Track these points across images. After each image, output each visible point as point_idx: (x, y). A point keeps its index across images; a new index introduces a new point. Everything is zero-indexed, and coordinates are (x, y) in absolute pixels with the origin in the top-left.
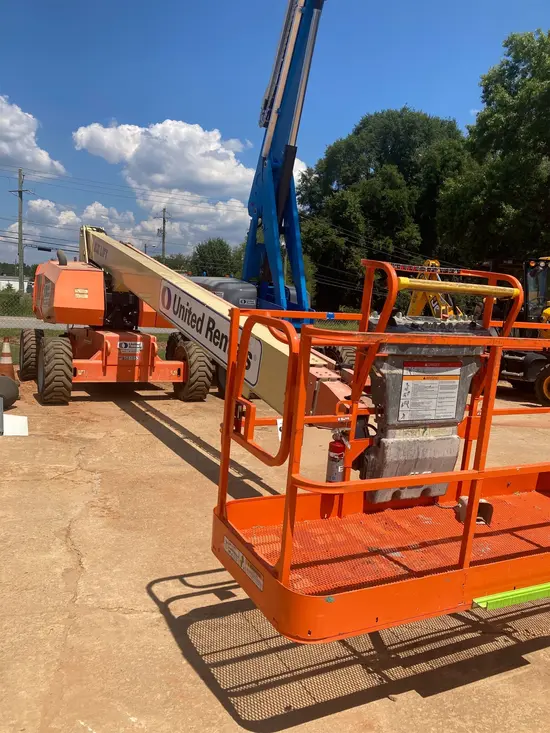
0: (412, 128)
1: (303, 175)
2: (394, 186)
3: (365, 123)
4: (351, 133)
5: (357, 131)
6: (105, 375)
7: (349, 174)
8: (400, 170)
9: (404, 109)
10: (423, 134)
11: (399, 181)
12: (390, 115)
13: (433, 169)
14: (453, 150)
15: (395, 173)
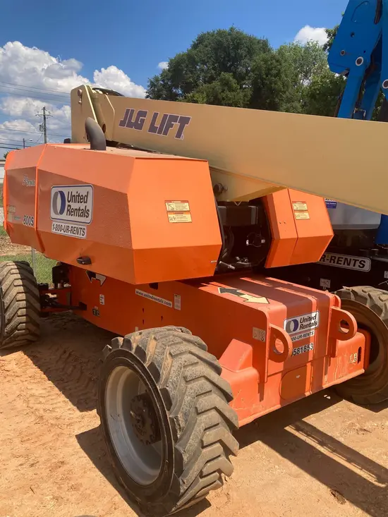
0: (238, 44)
1: (151, 82)
2: (231, 89)
3: (201, 40)
4: (190, 48)
5: (195, 46)
6: (261, 399)
7: (191, 80)
8: (234, 77)
9: (232, 29)
10: (247, 50)
11: (234, 85)
12: (221, 33)
13: (260, 76)
14: (274, 61)
15: (231, 79)
